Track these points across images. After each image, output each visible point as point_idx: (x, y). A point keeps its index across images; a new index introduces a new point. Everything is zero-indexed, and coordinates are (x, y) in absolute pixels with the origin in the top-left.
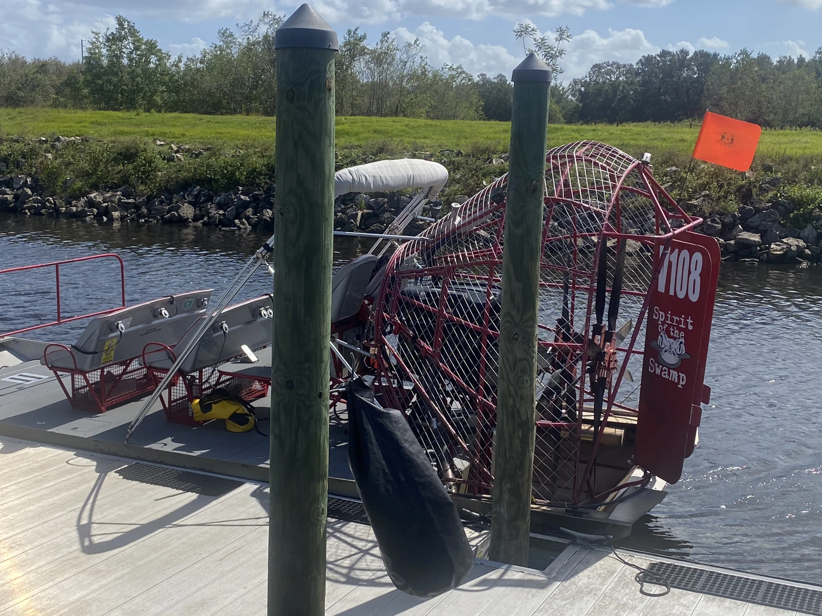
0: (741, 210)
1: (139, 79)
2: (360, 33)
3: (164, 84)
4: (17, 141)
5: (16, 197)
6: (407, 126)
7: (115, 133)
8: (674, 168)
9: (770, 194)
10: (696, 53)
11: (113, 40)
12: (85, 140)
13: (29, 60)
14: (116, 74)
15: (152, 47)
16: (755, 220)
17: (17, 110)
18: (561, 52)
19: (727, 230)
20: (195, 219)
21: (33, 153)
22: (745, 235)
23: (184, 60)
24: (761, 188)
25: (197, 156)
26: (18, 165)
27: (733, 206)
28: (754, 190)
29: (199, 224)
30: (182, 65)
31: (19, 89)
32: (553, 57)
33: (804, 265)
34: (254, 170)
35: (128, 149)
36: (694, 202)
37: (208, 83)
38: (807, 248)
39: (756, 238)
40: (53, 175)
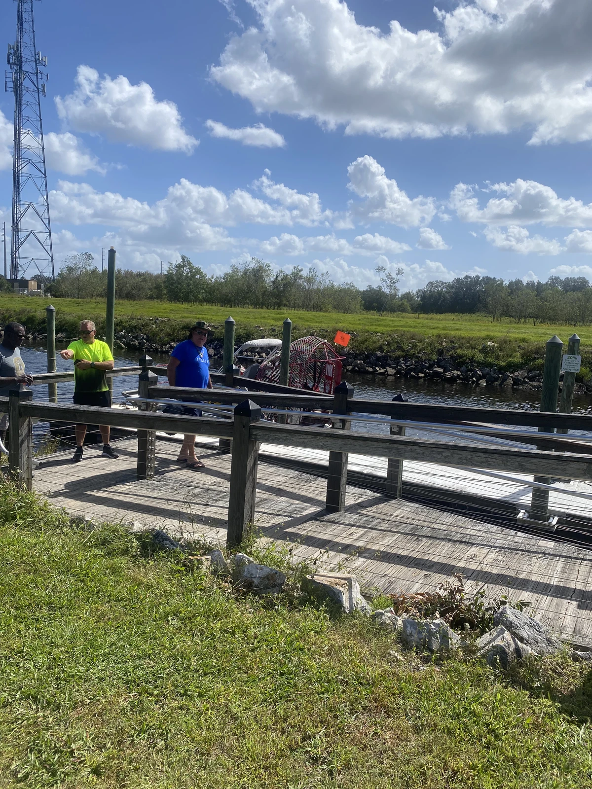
0: (438, 359)
1: (191, 286)
2: (300, 268)
3: (204, 289)
4: (140, 319)
5: (139, 343)
6: (314, 316)
7: (182, 317)
8: (414, 341)
9: (451, 353)
10: (483, 278)
11: (179, 267)
12: (169, 320)
13: (134, 272)
14: (180, 284)
15: (198, 271)
16: (443, 363)
17: (135, 302)
18: (398, 281)
19: (431, 367)
20: (215, 355)
21: (147, 325)
22: (438, 369)
23: (215, 277)
24: (447, 350)
25: (216, 328)
26: (140, 330)
27: (435, 357)
28: (445, 351)
29: (216, 357)
30: (213, 280)
31: (133, 290)
32: (394, 283)
33: (459, 382)
34: (240, 335)
35: (187, 324)
36: (419, 355)
37: (225, 290)
38: (462, 375)
39: (441, 370)
40: (155, 335)
